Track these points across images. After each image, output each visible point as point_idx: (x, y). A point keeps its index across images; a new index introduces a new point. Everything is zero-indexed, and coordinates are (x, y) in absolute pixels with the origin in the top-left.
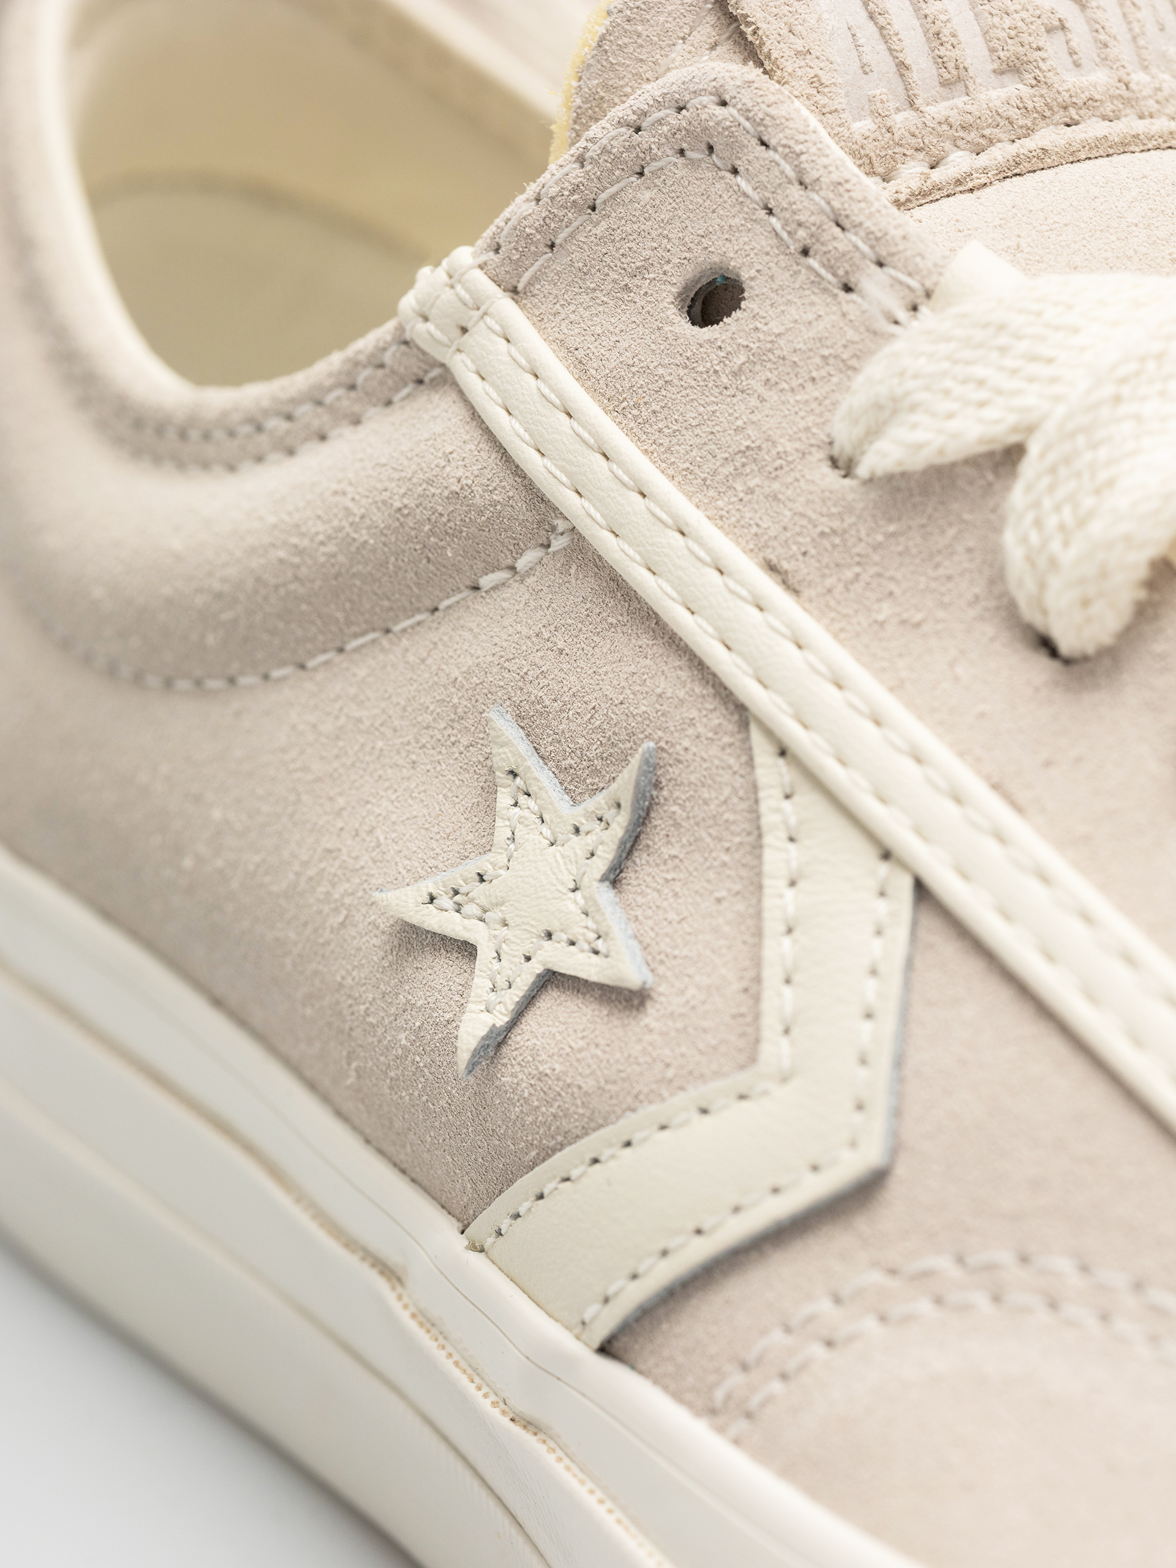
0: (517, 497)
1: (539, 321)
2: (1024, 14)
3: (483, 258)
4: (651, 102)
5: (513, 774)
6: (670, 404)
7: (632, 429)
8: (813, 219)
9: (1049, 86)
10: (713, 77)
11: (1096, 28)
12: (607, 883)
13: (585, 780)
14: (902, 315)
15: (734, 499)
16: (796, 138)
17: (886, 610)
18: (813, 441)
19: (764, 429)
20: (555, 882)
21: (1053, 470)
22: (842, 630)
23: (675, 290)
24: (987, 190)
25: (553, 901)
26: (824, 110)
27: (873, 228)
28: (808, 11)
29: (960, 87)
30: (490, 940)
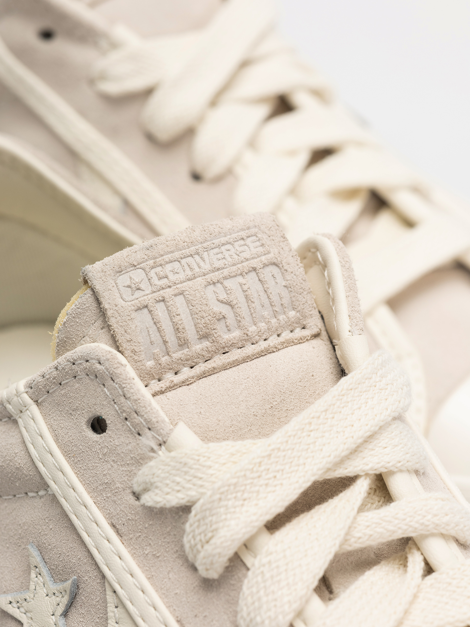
0: (37, 475)
1: (45, 416)
2: (209, 317)
3: (27, 390)
4: (78, 357)
5: (36, 567)
6: (84, 460)
7: (72, 464)
8: (128, 410)
9: (218, 343)
10: (97, 354)
11: (236, 315)
12: (63, 616)
13: (58, 575)
14: (156, 447)
15: (102, 499)
16: (123, 382)
17: (148, 550)
18: (127, 486)
19: (112, 477)
20: (47, 611)
21: (199, 521)
22: (134, 553)
23: (86, 420)
24: (193, 385)
25: (46, 617)
26: (136, 361)
27: (147, 418)
28: (132, 324)
29: (186, 345)
30: (27, 624)
